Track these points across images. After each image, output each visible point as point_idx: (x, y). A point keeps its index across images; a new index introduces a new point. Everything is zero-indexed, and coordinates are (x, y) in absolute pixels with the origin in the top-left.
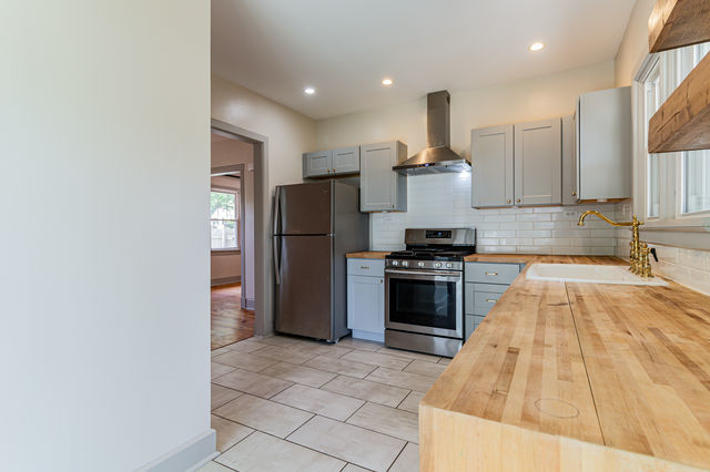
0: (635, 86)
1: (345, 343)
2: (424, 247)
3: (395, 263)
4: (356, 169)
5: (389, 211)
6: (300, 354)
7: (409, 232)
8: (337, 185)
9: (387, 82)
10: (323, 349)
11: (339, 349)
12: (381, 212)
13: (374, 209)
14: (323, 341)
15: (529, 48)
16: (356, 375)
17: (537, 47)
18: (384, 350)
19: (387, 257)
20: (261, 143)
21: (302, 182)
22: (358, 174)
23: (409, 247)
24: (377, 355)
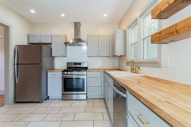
0: (127, 30)
1: (47, 101)
2: (73, 68)
3: (66, 73)
4: (50, 42)
5: (61, 57)
6: (29, 109)
7: (68, 63)
8: (44, 47)
9: (63, 15)
10: (39, 105)
11: (45, 104)
12: (59, 57)
13: (56, 56)
14: (38, 102)
15: (103, 15)
16: (55, 112)
17: (105, 15)
18: (62, 101)
19: (63, 71)
20: (9, 27)
21: (27, 44)
22: (51, 44)
23: (68, 68)
24: (60, 103)
